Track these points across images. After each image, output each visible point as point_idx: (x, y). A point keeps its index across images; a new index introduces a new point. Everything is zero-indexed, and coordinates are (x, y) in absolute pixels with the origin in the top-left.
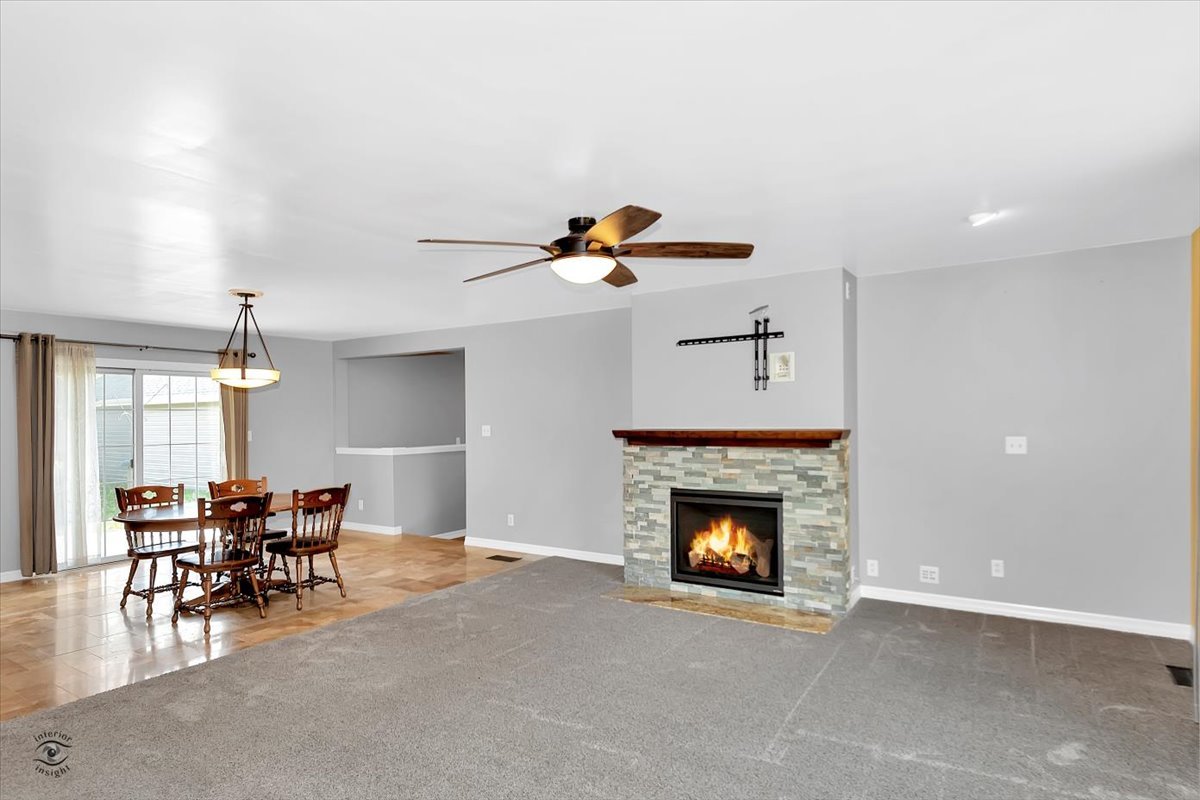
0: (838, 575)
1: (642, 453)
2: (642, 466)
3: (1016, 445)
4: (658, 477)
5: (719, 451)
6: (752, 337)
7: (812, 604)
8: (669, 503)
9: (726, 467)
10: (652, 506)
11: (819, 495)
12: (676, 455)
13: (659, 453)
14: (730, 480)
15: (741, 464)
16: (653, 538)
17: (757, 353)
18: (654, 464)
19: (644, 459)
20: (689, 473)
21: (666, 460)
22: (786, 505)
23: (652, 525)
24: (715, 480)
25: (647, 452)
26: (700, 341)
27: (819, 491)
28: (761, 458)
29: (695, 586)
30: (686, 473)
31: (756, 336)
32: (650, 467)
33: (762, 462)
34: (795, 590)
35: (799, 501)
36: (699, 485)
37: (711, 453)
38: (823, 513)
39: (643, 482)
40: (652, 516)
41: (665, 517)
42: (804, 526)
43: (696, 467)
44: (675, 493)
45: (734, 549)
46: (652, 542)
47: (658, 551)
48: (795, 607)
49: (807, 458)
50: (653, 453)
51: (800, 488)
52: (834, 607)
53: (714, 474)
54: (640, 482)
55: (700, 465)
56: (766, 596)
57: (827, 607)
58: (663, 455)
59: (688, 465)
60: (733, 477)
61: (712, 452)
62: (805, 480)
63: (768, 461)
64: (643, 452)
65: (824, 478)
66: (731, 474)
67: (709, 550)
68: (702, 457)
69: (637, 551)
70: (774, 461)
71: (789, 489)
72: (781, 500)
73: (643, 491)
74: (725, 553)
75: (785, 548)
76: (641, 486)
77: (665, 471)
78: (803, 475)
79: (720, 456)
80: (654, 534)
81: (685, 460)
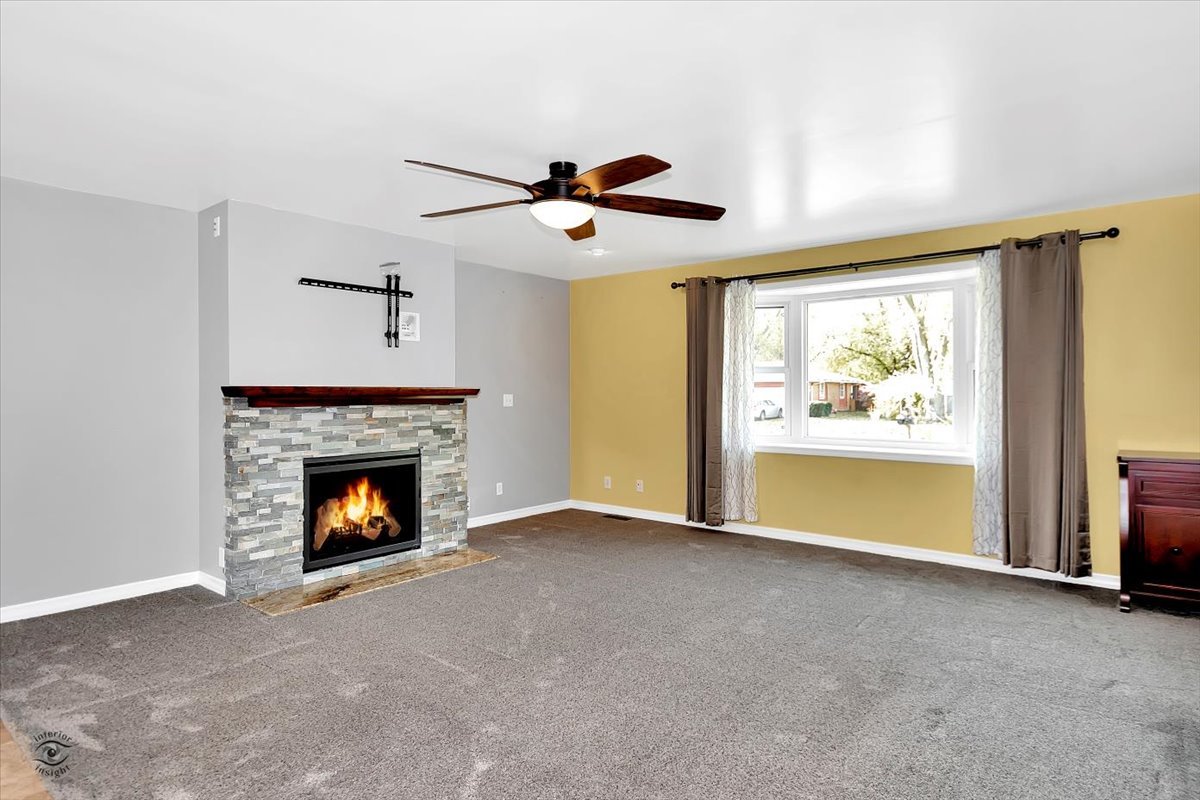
0: (462, 513)
1: (264, 418)
2: (263, 434)
3: (508, 400)
4: (287, 446)
5: (364, 410)
6: (383, 291)
7: (443, 546)
8: (301, 478)
9: (371, 427)
10: (277, 486)
11: (450, 446)
12: (313, 419)
13: (288, 416)
14: (375, 440)
15: (384, 422)
16: (279, 527)
17: (390, 308)
18: (283, 431)
19: (267, 425)
20: (328, 438)
21: (300, 424)
22: (424, 459)
23: (278, 510)
24: (358, 443)
25: (271, 417)
26: (327, 284)
27: (450, 442)
28: (404, 415)
29: (334, 568)
30: (324, 438)
31: (387, 291)
32: (277, 435)
33: (405, 419)
34: (431, 538)
35: (434, 454)
36: (339, 450)
37: (356, 413)
38: (452, 461)
39: (266, 456)
40: (277, 499)
41: (297, 497)
42: (439, 477)
43: (337, 430)
44: (309, 464)
45: (370, 514)
46: (278, 533)
47: (287, 541)
48: (431, 553)
49: (440, 414)
50: (279, 418)
51: (436, 441)
52: (460, 542)
53: (358, 436)
54: (260, 457)
55: (341, 428)
56: (408, 553)
57: (453, 544)
58: (294, 418)
59: (329, 429)
60: (376, 437)
61: (356, 410)
62: (439, 434)
63: (410, 418)
64: (265, 415)
65: (453, 430)
66: (375, 435)
67: (347, 521)
68: (346, 417)
69: (256, 550)
70: (415, 418)
71: (427, 444)
72: (419, 455)
73: (264, 469)
74: (362, 519)
75: (424, 500)
76: (261, 462)
77: (297, 438)
78: (438, 430)
79: (364, 416)
80: (282, 521)
81: (324, 423)
